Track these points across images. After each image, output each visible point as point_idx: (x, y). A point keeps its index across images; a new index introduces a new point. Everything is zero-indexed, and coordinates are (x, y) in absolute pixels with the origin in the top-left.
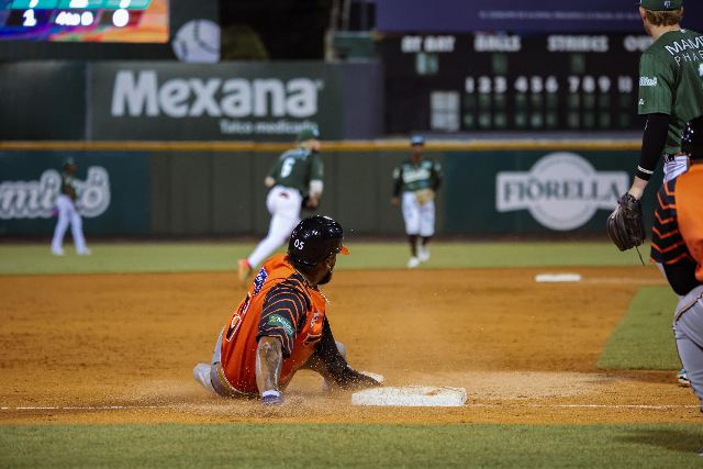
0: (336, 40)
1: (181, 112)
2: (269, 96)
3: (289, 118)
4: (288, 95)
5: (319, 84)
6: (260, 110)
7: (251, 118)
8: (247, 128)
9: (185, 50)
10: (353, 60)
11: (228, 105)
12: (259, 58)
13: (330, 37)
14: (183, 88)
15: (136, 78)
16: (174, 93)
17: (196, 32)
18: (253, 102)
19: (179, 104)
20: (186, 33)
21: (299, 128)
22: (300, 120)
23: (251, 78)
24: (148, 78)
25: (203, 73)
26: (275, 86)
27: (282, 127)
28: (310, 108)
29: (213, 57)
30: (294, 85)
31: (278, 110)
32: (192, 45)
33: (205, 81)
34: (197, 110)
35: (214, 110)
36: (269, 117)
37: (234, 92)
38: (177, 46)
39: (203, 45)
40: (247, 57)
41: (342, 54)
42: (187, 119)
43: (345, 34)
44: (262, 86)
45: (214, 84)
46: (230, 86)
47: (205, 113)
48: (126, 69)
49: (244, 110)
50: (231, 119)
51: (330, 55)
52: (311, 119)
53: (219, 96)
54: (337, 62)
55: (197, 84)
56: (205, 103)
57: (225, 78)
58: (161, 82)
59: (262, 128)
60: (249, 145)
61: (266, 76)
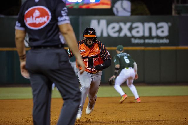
0: (176, 7)
1: (116, 35)
2: (150, 29)
3: (158, 37)
4: (157, 28)
5: (170, 24)
6: (147, 34)
7: (143, 37)
8: (142, 41)
9: (117, 11)
10: (182, 15)
11: (134, 33)
12: (146, 14)
13: (173, 6)
14: (117, 26)
15: (99, 22)
16: (113, 28)
17: (122, 4)
18: (144, 32)
19: (115, 32)
20: (118, 5)
21: (161, 41)
22: (162, 38)
23: (143, 22)
24: (103, 22)
25: (125, 20)
26: (153, 25)
27: (155, 41)
28: (166, 33)
29: (128, 14)
30: (160, 25)
31: (154, 34)
32: (120, 9)
33: (125, 24)
34: (122, 35)
35: (129, 34)
36: (150, 37)
37: (137, 27)
38: (115, 10)
39: (124, 9)
40: (142, 14)
41: (179, 13)
42: (119, 38)
43: (180, 5)
44: (147, 25)
45: (129, 24)
46: (135, 25)
47: (125, 35)
48: (94, 19)
49: (140, 34)
50: (135, 38)
51: (174, 13)
52: (166, 37)
53: (131, 29)
54: (177, 15)
55: (122, 25)
57: (133, 22)
58: (108, 24)
59: (147, 41)
60: (142, 48)
61: (149, 21)
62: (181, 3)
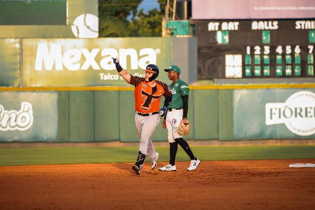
0: (168, 24)
1: (76, 68)
2: (128, 58)
3: (140, 70)
4: (139, 57)
5: (158, 51)
9: (78, 32)
10: (178, 36)
11: (104, 64)
13: (164, 24)
15: (49, 48)
17: (85, 21)
19: (75, 63)
26: (132, 52)
30: (143, 52)
35: (96, 67)
37: (108, 56)
39: (88, 28)
43: (174, 21)
47: (91, 67)
50: (106, 72)
51: (164, 33)
53: (98, 59)
55: (85, 51)
56: (90, 62)
57: (102, 48)
61: (126, 47)
62: (176, 19)
